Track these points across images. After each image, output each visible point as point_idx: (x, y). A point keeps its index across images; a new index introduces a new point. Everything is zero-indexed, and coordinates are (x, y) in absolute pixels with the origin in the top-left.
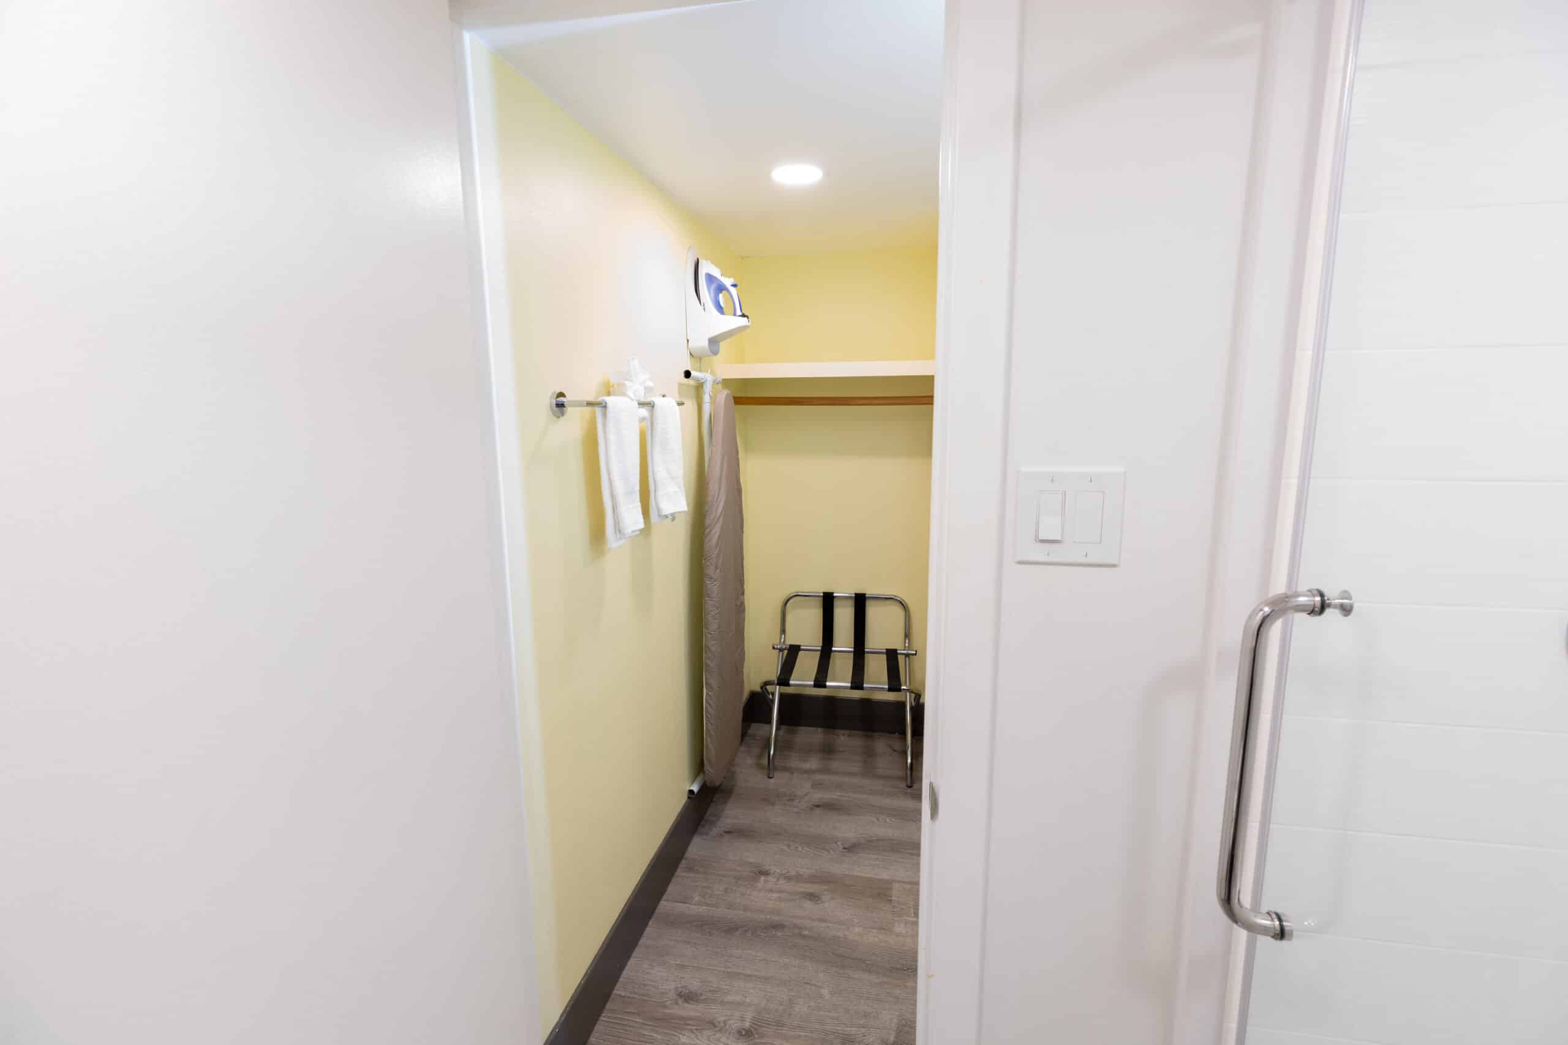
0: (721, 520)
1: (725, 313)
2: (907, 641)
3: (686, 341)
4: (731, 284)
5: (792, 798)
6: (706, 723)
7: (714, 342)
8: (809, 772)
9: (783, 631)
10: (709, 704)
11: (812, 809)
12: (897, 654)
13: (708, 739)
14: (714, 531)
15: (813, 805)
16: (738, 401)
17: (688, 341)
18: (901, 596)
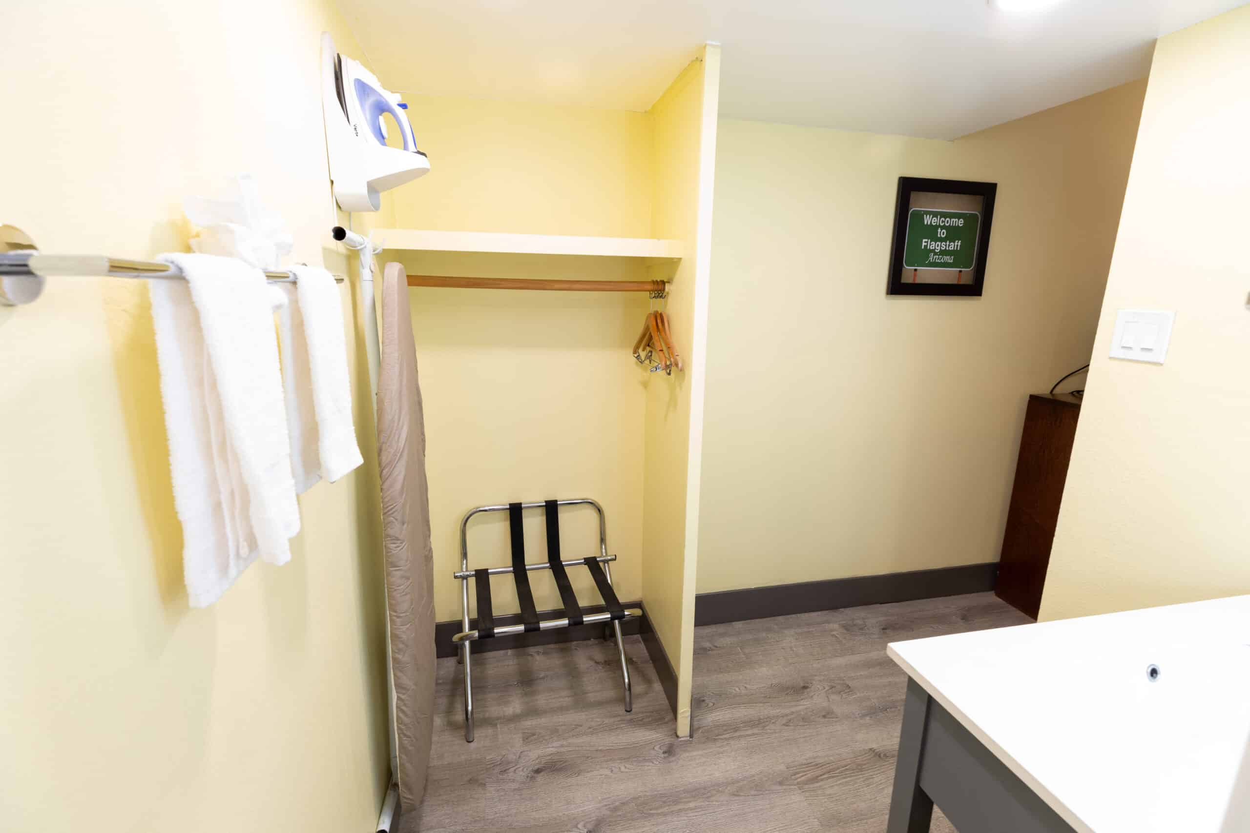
0: (406, 452)
1: (387, 144)
2: (603, 547)
3: (329, 183)
4: (398, 103)
5: (503, 767)
6: (400, 738)
7: (374, 188)
8: (515, 718)
9: (464, 555)
10: (403, 712)
11: (532, 778)
12: (597, 562)
13: (404, 756)
14: (396, 472)
15: (533, 771)
16: (414, 281)
17: (332, 182)
18: (593, 498)
